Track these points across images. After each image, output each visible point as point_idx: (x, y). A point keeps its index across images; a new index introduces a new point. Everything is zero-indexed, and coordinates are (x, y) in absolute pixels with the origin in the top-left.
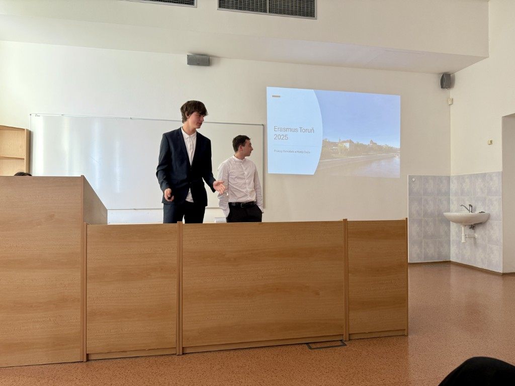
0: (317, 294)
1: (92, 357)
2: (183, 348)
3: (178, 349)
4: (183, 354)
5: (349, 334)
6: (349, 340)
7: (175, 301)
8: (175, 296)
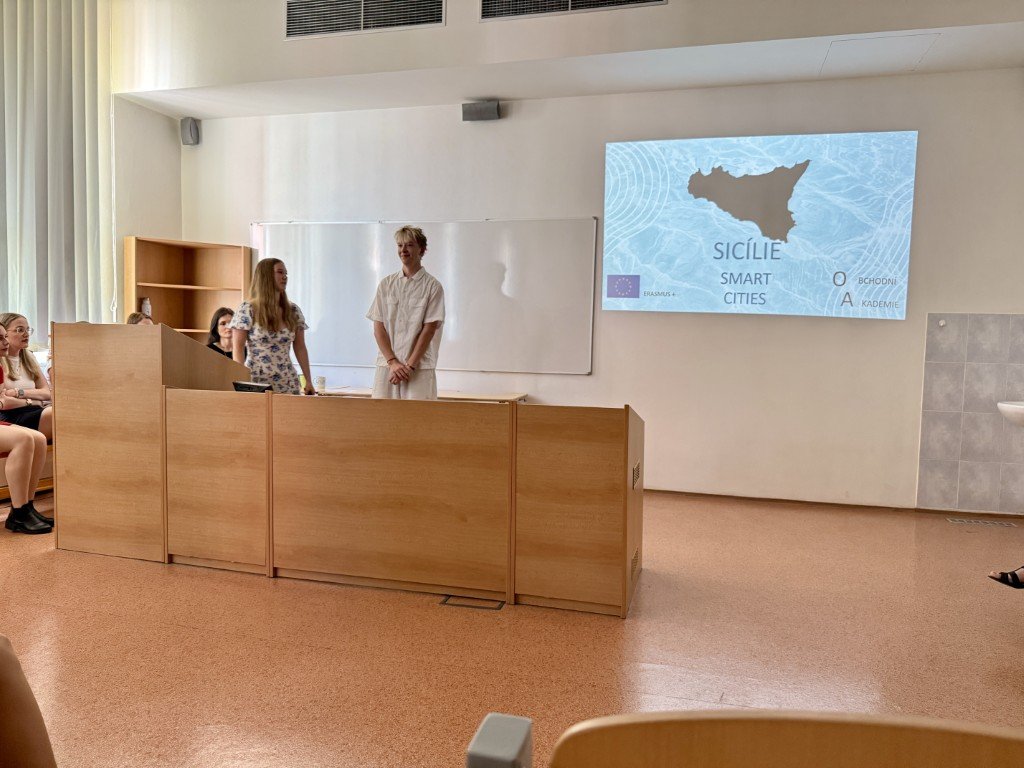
0: (464, 519)
1: (176, 560)
2: (275, 570)
3: (267, 568)
4: (275, 576)
5: (516, 596)
6: (516, 603)
7: (264, 503)
8: (264, 496)
